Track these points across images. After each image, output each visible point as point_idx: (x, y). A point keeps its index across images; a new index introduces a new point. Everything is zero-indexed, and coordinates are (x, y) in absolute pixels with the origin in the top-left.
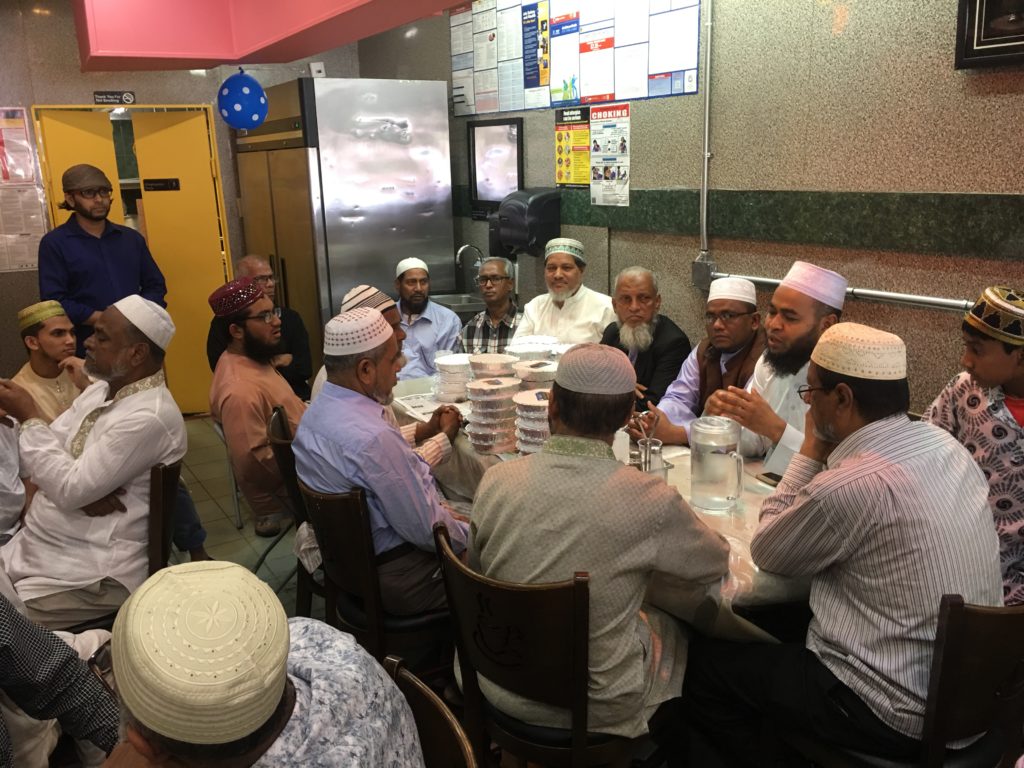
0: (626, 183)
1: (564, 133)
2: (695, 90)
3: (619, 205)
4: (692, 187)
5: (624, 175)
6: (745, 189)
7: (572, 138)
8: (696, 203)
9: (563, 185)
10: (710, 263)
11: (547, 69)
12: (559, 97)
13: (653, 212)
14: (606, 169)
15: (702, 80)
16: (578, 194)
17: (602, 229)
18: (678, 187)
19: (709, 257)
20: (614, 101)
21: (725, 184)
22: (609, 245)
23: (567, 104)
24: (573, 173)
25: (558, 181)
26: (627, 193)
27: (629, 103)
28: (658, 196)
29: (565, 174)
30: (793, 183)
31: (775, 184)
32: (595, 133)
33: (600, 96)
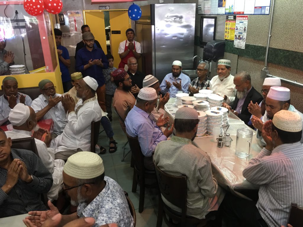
0: (244, 42)
1: (228, 23)
2: (268, 13)
3: (242, 48)
4: (264, 46)
5: (244, 39)
6: (280, 48)
7: (230, 25)
8: (265, 51)
9: (226, 40)
10: (267, 71)
11: (225, 2)
12: (228, 11)
13: (252, 52)
14: (239, 36)
15: (271, 10)
16: (230, 43)
17: (236, 55)
18: (260, 45)
19: (266, 69)
20: (243, 14)
21: (274, 46)
22: (238, 61)
23: (230, 14)
24: (229, 36)
25: (225, 38)
26: (245, 45)
27: (248, 15)
28: (253, 47)
29: (227, 36)
30: (296, 49)
31: (290, 48)
32: (237, 24)
33: (240, 12)
